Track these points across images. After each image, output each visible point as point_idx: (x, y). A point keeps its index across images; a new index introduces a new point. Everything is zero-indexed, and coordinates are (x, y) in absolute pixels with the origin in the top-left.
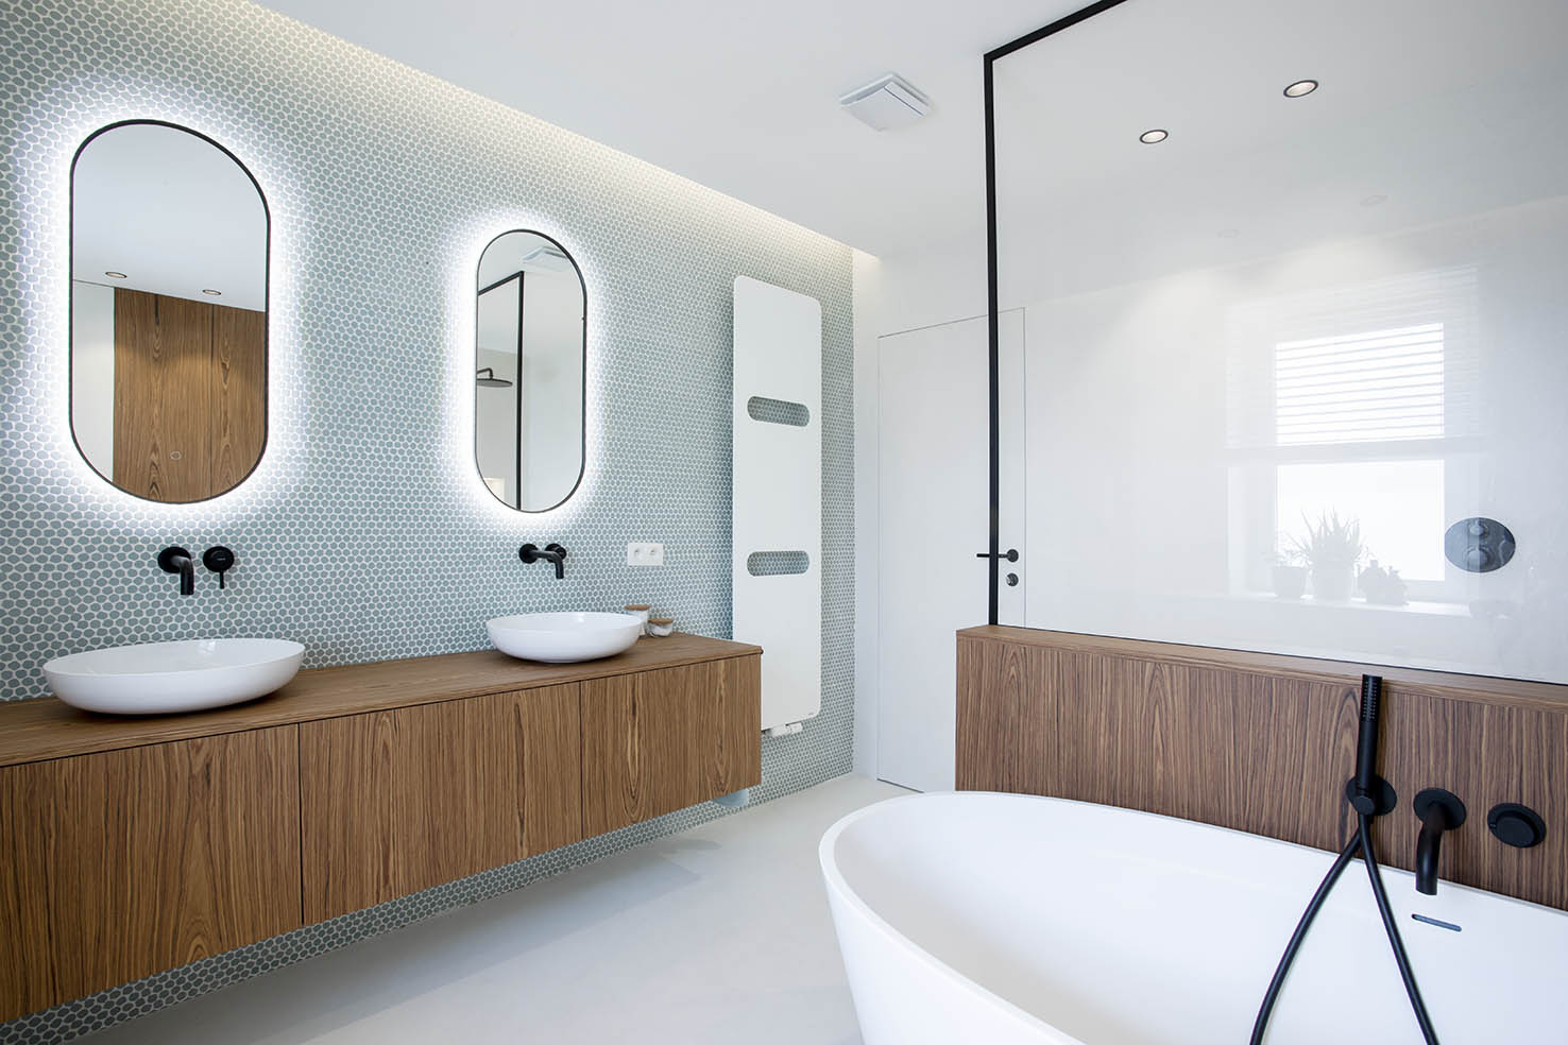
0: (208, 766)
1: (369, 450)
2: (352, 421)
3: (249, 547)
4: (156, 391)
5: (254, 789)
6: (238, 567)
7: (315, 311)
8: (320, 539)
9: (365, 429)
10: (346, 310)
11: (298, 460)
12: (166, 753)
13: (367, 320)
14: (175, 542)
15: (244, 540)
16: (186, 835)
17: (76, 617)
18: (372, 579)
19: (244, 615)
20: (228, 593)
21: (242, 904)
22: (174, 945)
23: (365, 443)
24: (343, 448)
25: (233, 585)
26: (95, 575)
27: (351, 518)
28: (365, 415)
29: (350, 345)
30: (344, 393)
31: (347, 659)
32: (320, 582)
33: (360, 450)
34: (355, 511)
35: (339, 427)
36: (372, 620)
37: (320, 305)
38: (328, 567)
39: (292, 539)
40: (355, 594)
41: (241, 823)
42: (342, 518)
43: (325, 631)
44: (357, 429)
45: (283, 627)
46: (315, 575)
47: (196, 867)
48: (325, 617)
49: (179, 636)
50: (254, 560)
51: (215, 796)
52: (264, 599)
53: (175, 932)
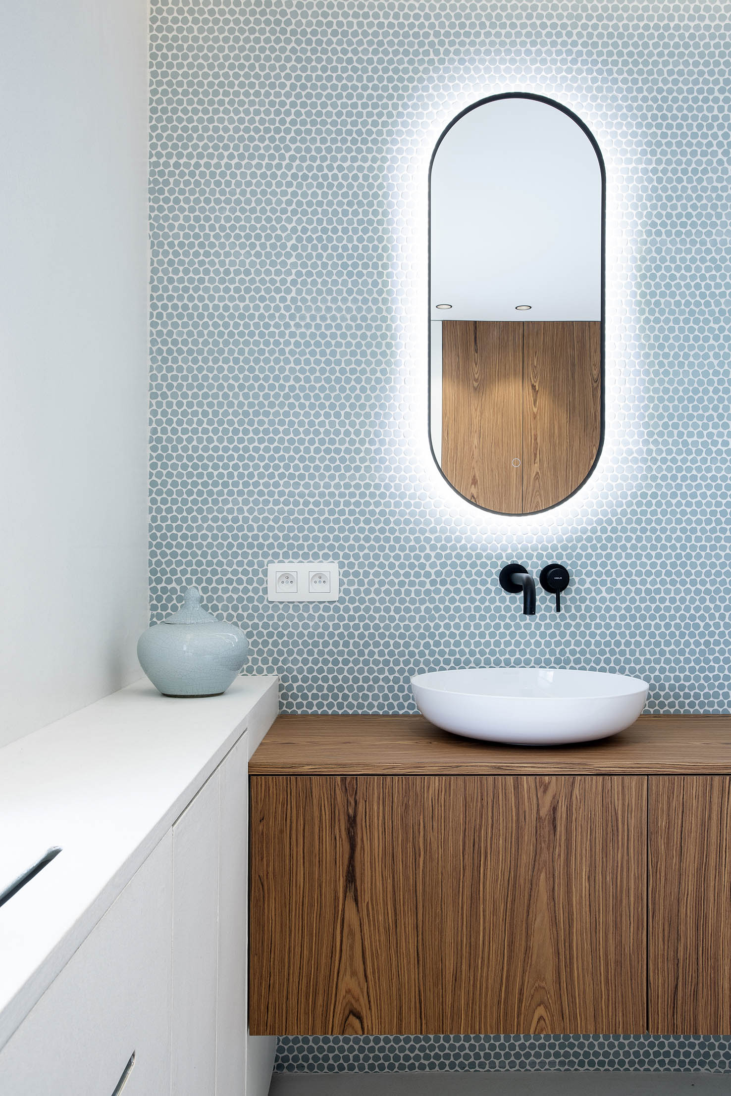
0: (555, 809)
1: (715, 443)
2: (695, 408)
3: (584, 565)
4: (476, 421)
5: (599, 848)
6: (573, 588)
7: (653, 277)
8: (658, 556)
9: (710, 418)
10: (688, 269)
11: (635, 460)
12: (517, 787)
13: (713, 278)
14: (515, 559)
15: (579, 556)
16: (532, 884)
17: (432, 636)
18: (717, 608)
19: (578, 643)
20: (563, 618)
21: (584, 984)
22: (519, 1008)
23: (710, 435)
24: (685, 443)
25: (568, 609)
26: (447, 592)
27: (693, 531)
28: (711, 400)
29: (692, 313)
30: (686, 374)
31: (687, 708)
32: (658, 609)
33: (705, 444)
34: (699, 522)
35: (681, 417)
36: (717, 660)
37: (658, 268)
38: (667, 592)
39: (629, 556)
40: (697, 626)
41: (585, 883)
42: (683, 530)
43: (663, 670)
44: (700, 417)
45: (617, 661)
46: (653, 600)
47: (541, 920)
48: (662, 653)
49: (518, 663)
50: (588, 580)
51: (560, 846)
52: (598, 626)
53: (521, 993)
